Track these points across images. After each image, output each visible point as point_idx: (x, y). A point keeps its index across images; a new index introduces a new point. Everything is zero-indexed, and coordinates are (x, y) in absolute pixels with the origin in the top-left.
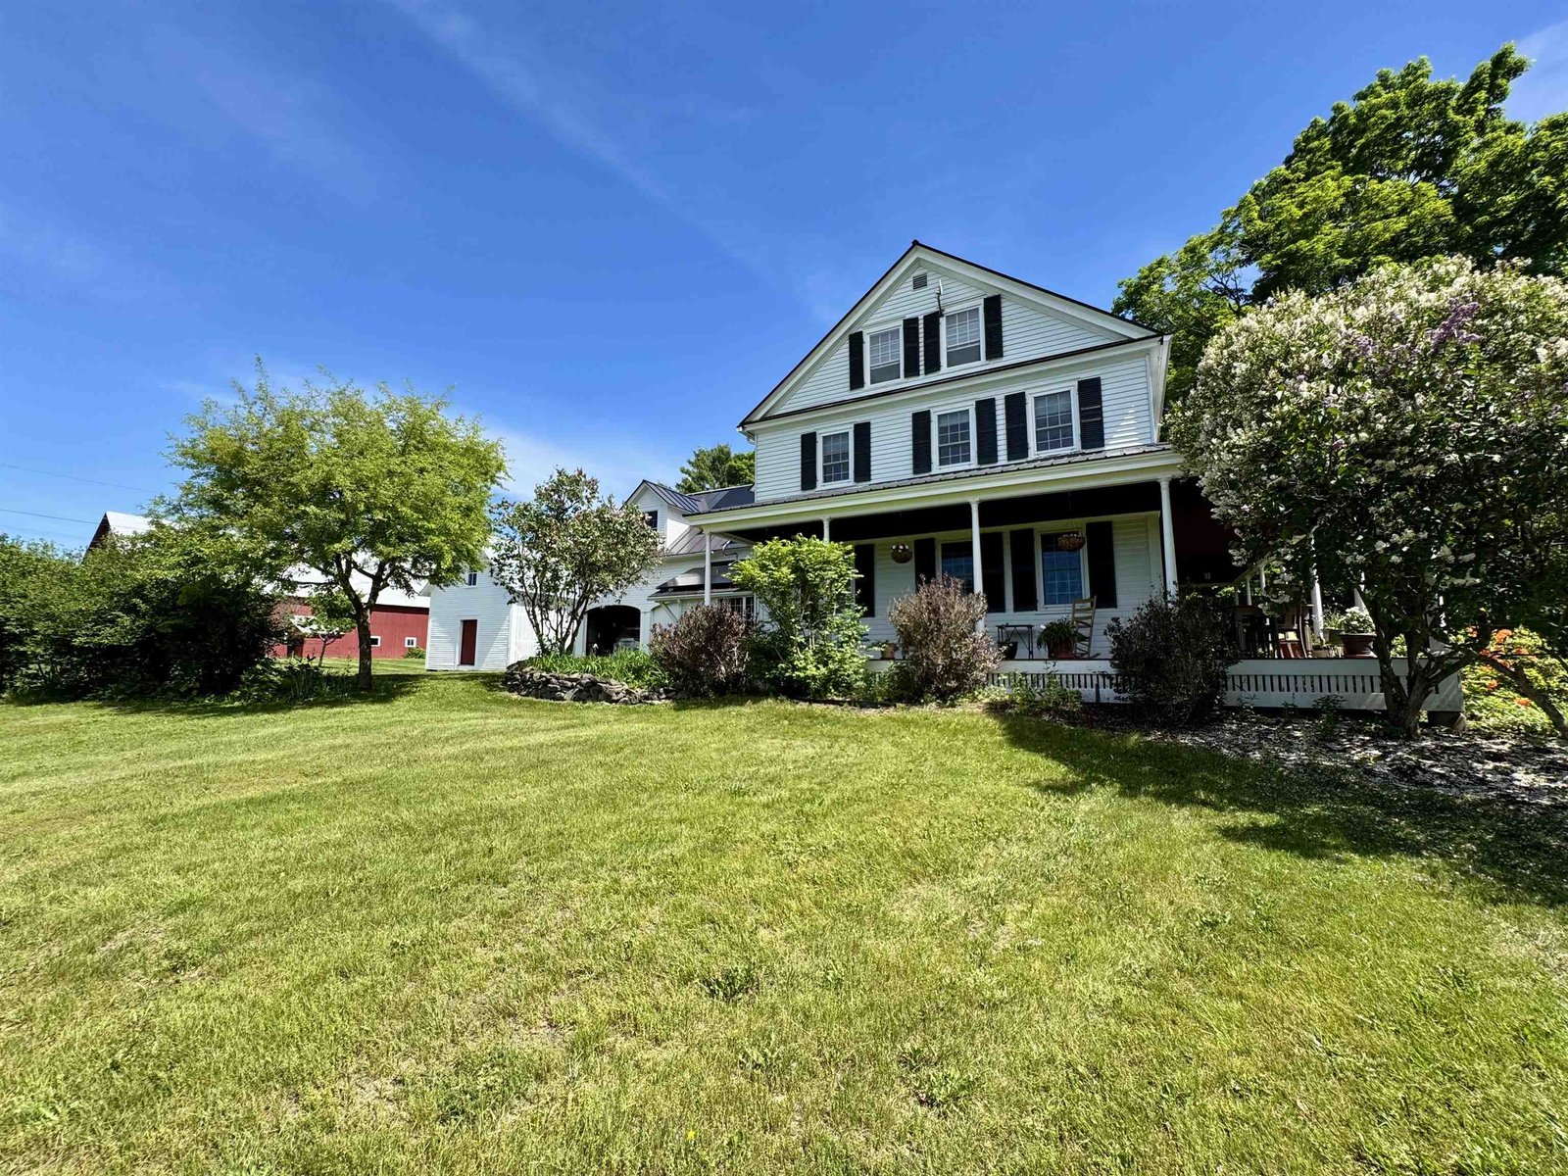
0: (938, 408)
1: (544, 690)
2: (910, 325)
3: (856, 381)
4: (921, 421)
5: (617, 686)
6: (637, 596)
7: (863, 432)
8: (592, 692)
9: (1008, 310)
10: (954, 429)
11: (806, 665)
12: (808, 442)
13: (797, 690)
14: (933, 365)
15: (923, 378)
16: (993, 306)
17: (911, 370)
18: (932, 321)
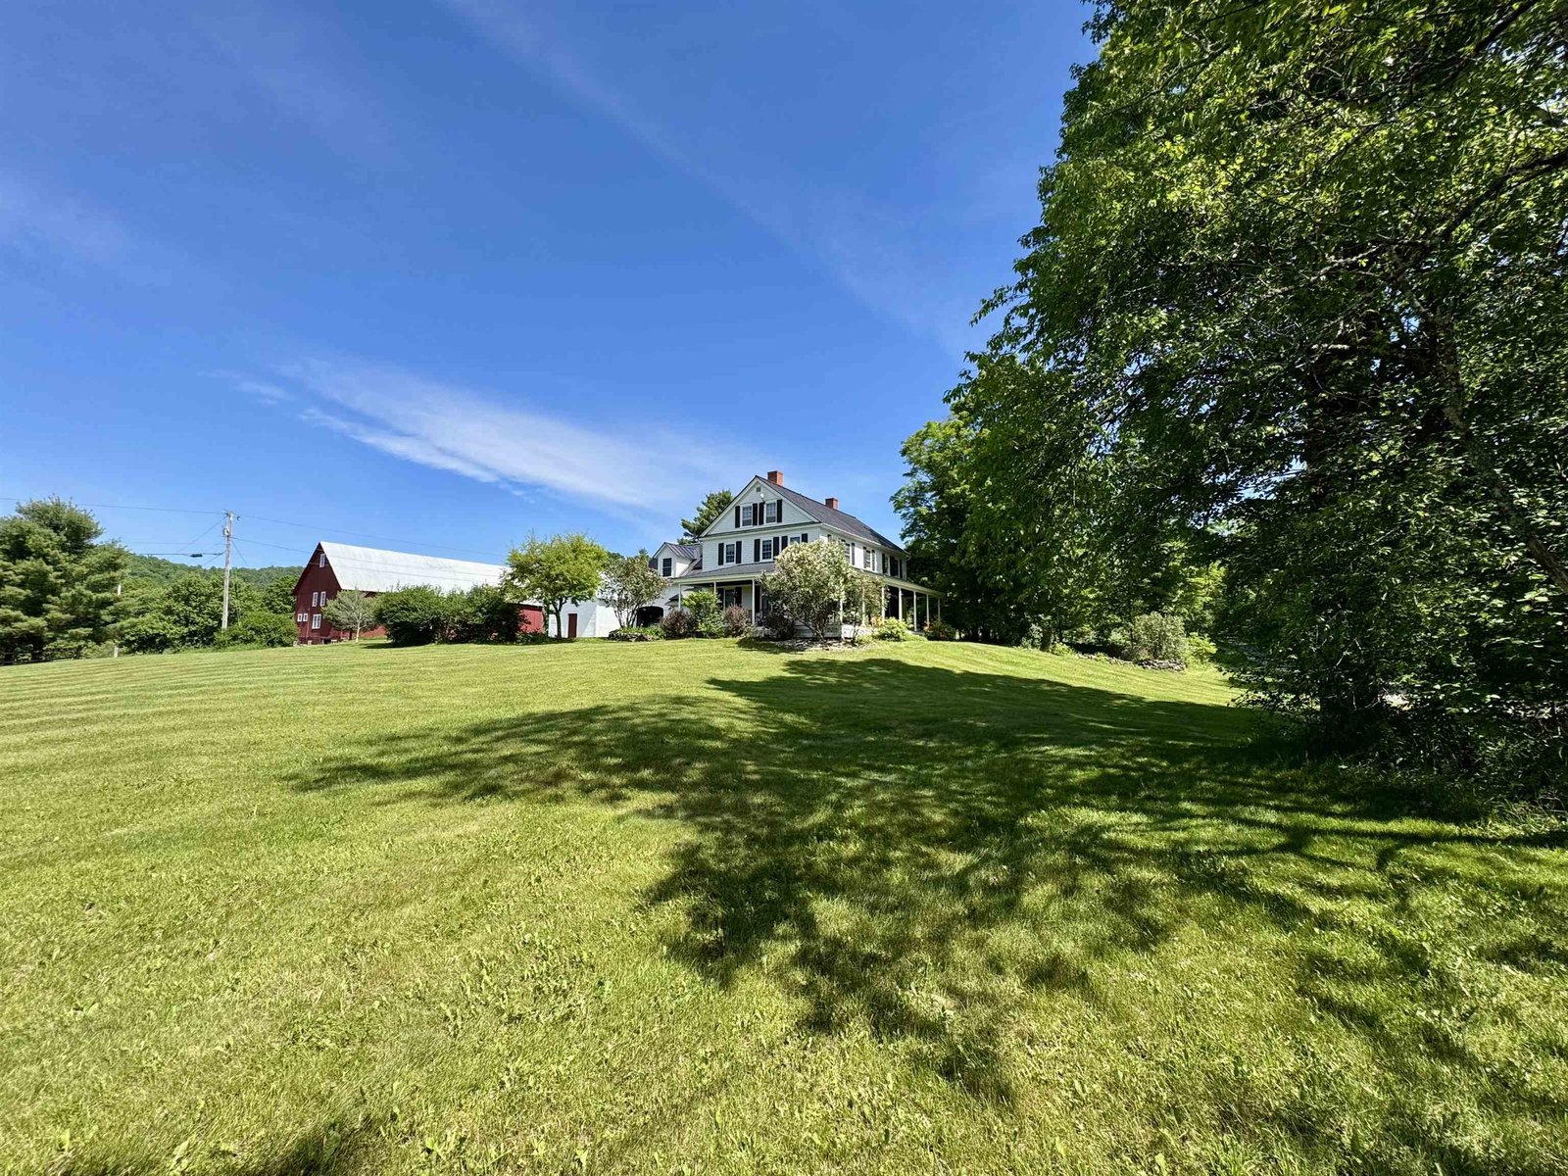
0: (763, 538)
1: (625, 639)
2: (755, 505)
3: (737, 525)
4: (757, 542)
5: (649, 637)
6: (660, 603)
7: (739, 544)
8: (641, 638)
9: (784, 505)
10: (767, 546)
11: (702, 628)
12: (721, 546)
13: (700, 635)
14: (761, 523)
15: (758, 527)
16: (780, 502)
17: (755, 524)
18: (762, 505)
